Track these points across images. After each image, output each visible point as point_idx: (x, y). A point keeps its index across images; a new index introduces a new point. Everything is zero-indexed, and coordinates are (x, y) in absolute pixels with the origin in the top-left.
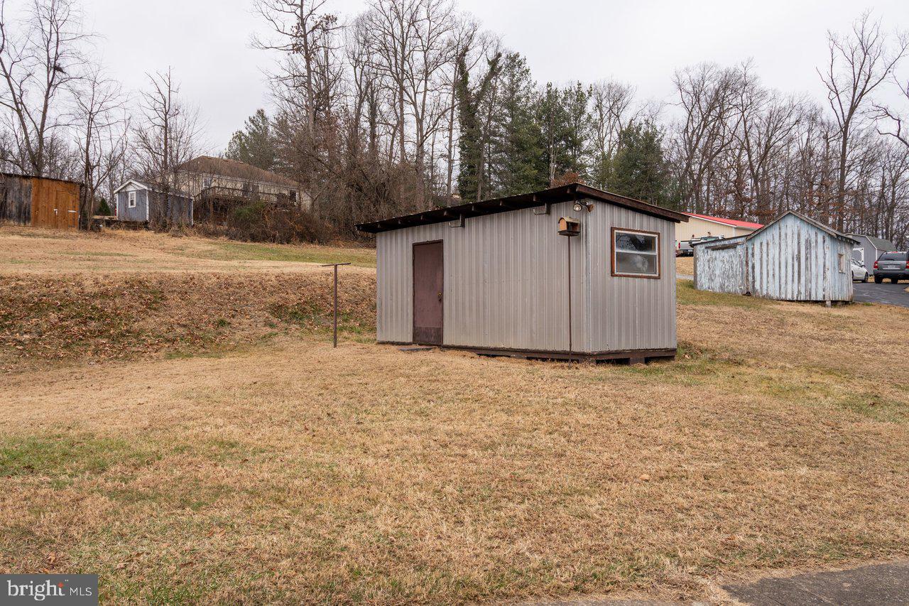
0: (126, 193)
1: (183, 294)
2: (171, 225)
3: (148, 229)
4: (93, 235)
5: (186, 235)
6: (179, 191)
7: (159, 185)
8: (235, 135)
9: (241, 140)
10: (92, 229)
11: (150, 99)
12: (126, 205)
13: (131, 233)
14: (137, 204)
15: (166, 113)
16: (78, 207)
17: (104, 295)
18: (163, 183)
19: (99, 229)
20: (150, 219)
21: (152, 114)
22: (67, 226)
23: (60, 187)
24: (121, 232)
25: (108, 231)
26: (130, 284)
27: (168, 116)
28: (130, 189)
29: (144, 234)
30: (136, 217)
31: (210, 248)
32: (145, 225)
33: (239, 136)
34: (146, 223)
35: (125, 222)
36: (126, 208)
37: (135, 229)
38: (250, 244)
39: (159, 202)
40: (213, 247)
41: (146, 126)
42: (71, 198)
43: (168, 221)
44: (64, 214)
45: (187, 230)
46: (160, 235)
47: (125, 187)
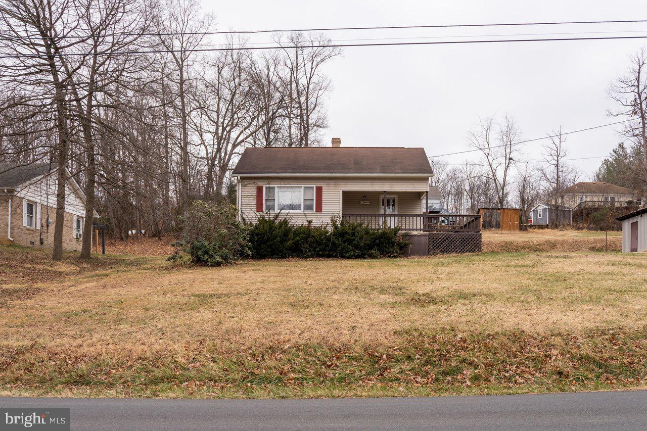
0: (537, 211)
1: (562, 244)
2: (559, 225)
3: (548, 228)
4: (525, 232)
5: (567, 230)
6: (564, 207)
7: (554, 206)
8: (604, 162)
9: (607, 165)
10: (524, 230)
11: (548, 149)
12: (537, 217)
13: (541, 231)
14: (543, 216)
15: (558, 156)
16: (519, 220)
17: (539, 245)
18: (556, 205)
19: (527, 229)
20: (549, 223)
21: (550, 158)
22: (514, 229)
23: (511, 212)
24: (536, 230)
25: (530, 230)
26: (546, 242)
27: (559, 158)
28: (539, 208)
29: (546, 230)
30: (542, 223)
31: (576, 234)
32: (547, 227)
33: (606, 162)
34: (547, 225)
35: (538, 226)
36: (537, 219)
37: (542, 228)
38: (599, 232)
39: (554, 215)
40: (578, 234)
41: (546, 165)
42: (516, 216)
43: (558, 223)
44: (513, 223)
45: (567, 228)
46: (555, 230)
47: (537, 207)
